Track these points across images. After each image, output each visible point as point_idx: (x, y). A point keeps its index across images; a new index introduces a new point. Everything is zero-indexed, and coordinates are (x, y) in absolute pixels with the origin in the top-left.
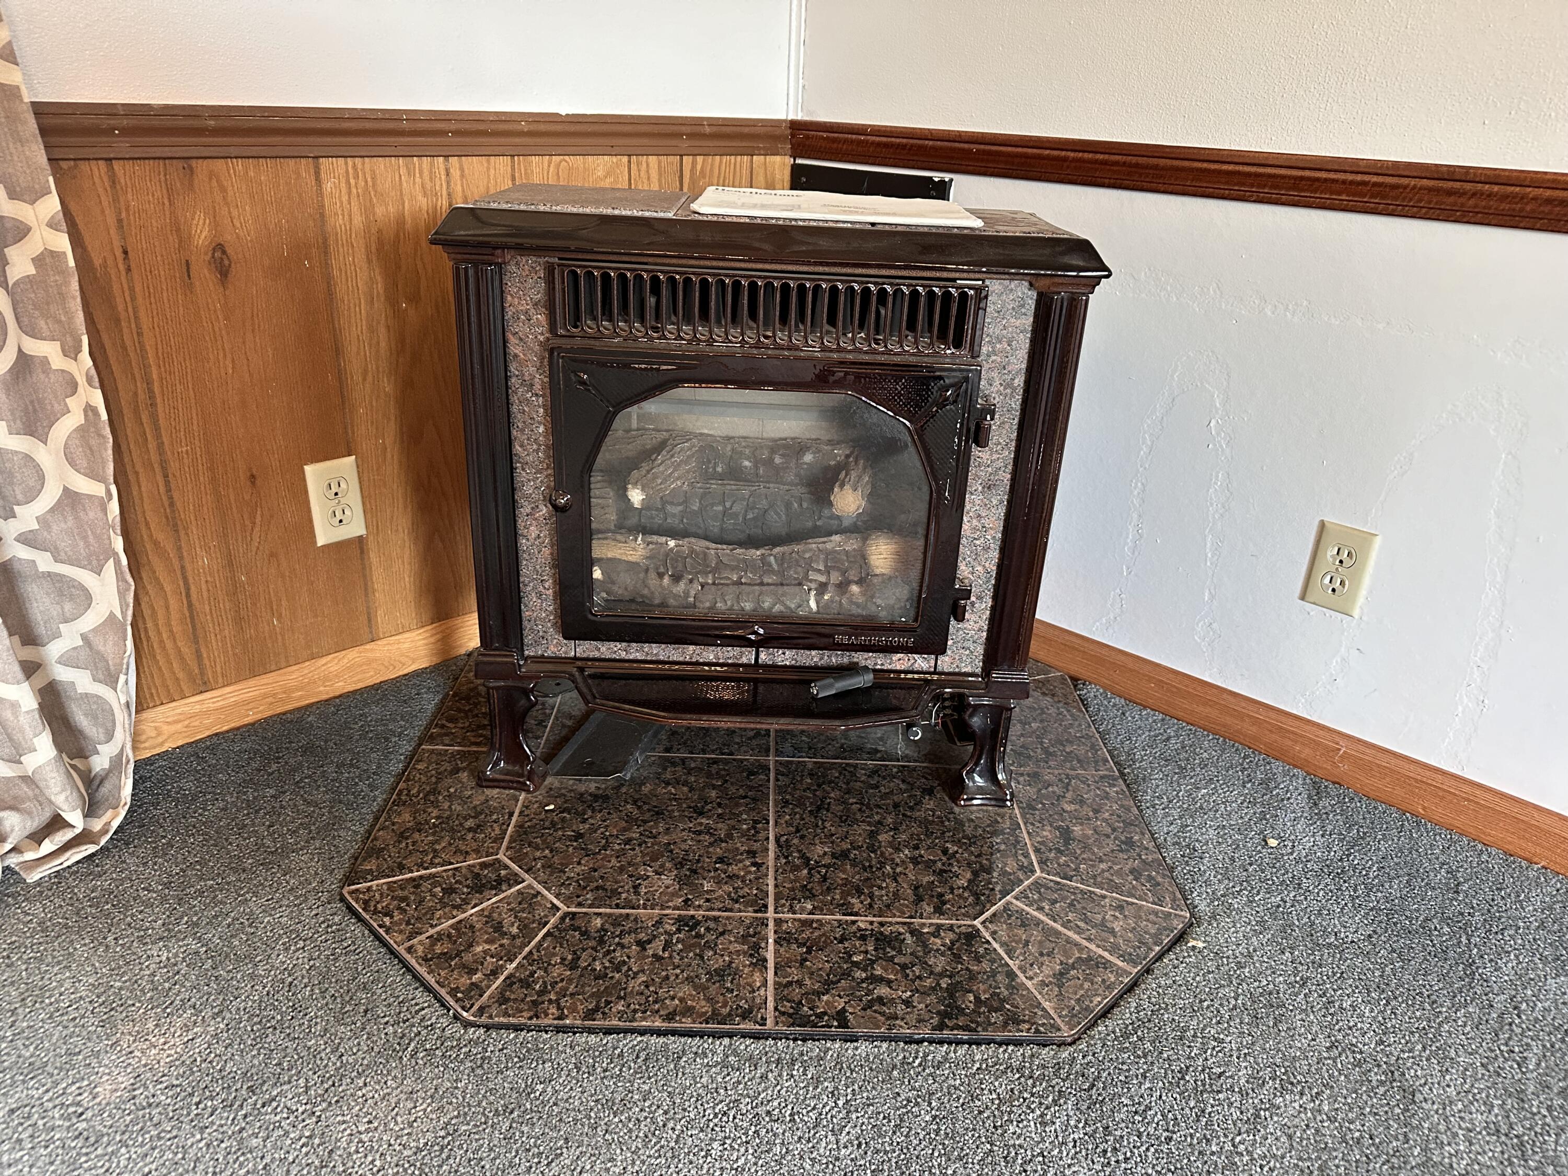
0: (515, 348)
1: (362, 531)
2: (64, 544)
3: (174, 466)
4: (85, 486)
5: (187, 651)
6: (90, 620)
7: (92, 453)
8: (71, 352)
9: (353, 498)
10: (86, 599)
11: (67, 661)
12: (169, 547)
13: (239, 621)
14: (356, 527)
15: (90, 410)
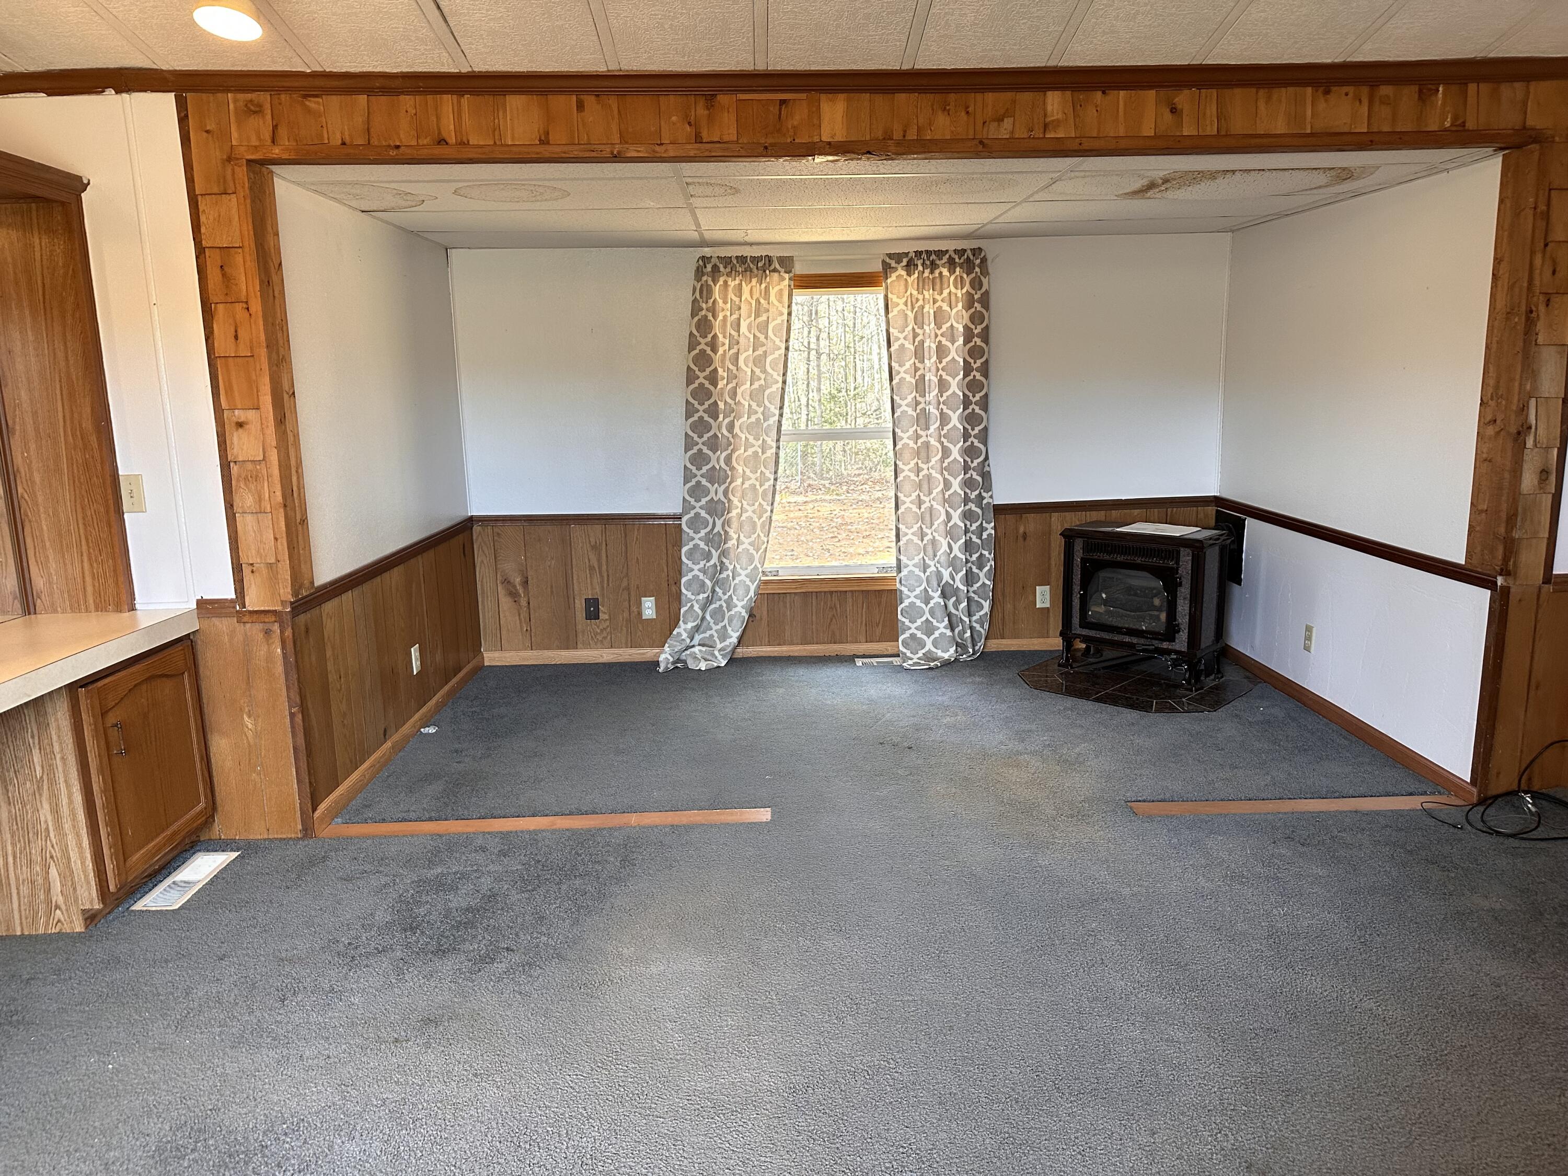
0: (1075, 557)
1: (1049, 606)
2: (981, 594)
3: (1006, 582)
4: (988, 582)
5: (1001, 627)
6: (982, 613)
7: (990, 575)
8: (990, 554)
9: (1048, 597)
10: (982, 607)
11: (976, 622)
12: (1001, 600)
13: (1014, 623)
14: (1047, 605)
15: (991, 565)
